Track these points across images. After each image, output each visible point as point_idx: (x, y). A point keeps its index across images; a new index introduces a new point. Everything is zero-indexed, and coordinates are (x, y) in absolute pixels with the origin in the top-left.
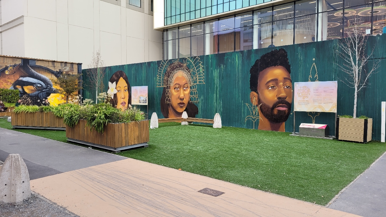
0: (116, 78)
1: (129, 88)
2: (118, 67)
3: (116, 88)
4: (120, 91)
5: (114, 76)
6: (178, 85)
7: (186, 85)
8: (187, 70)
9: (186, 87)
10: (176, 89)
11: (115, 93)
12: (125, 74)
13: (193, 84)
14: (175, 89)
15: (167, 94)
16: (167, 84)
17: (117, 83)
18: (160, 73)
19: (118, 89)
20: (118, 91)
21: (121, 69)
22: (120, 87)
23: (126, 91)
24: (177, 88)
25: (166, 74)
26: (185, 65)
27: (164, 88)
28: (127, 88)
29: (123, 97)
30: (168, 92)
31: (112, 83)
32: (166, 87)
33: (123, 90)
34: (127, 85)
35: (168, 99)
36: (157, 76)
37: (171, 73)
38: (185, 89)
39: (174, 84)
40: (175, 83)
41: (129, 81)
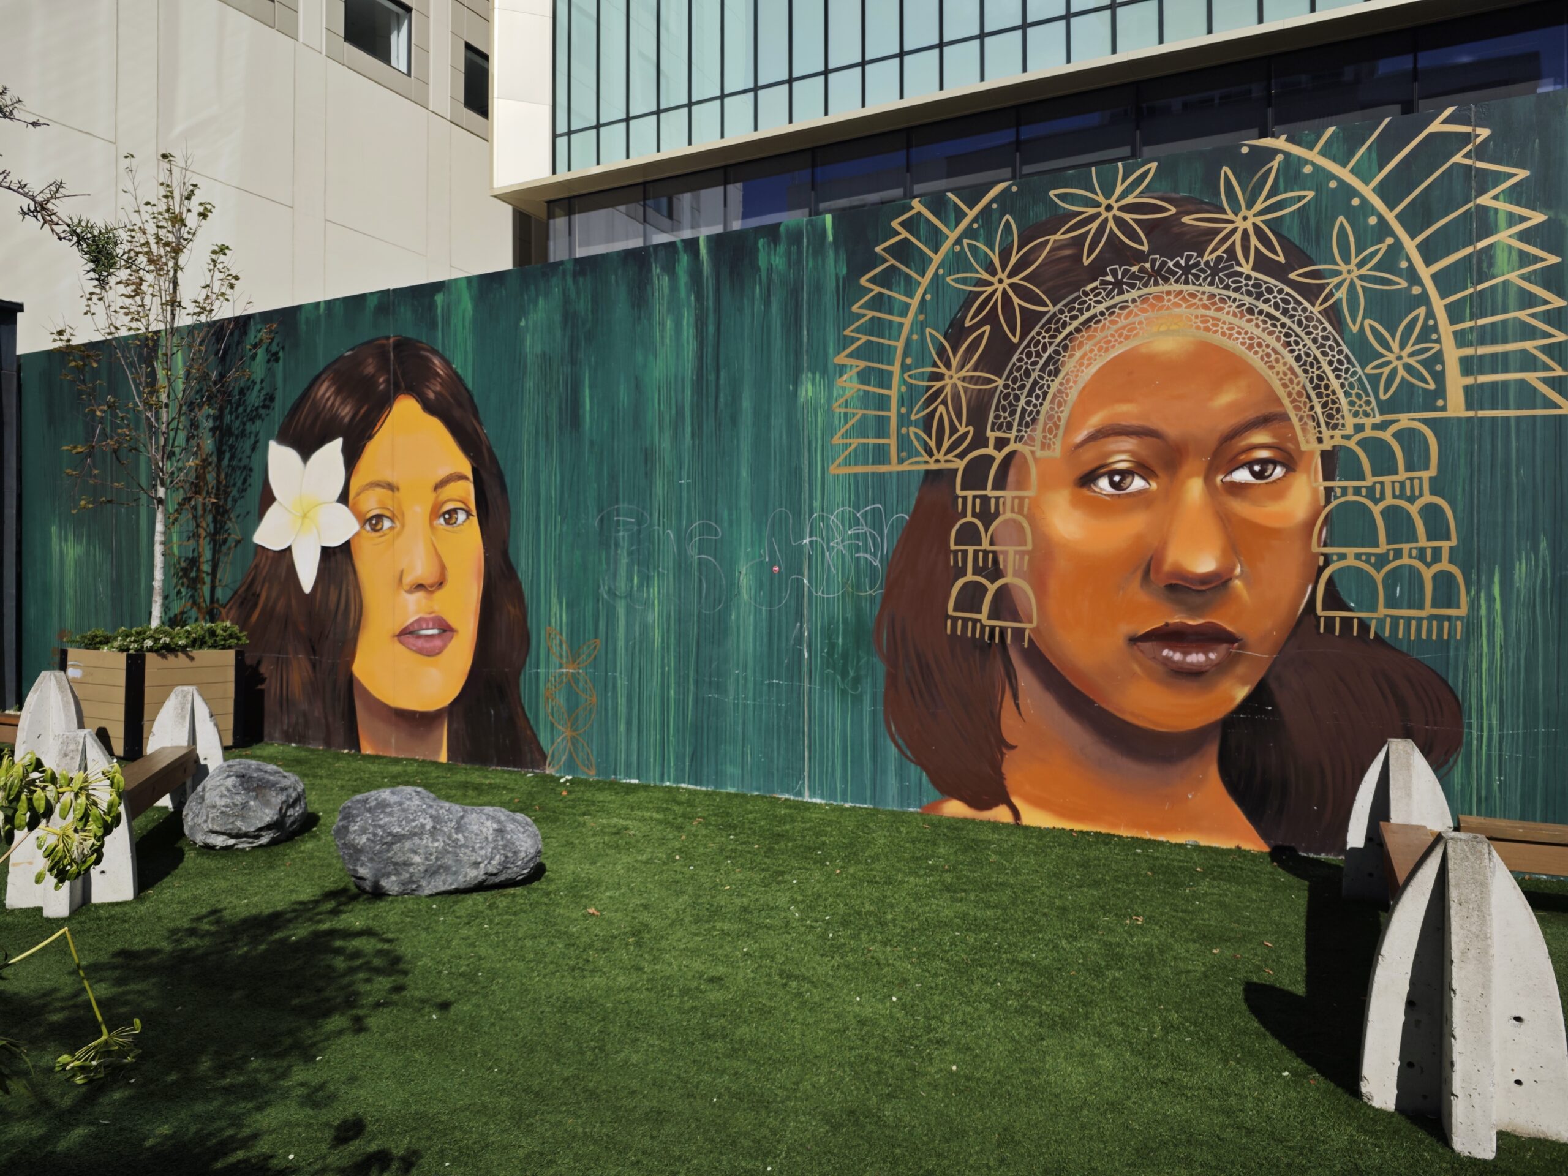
0: (346, 412)
1: (493, 492)
2: (372, 303)
3: (344, 498)
4: (387, 524)
5: (325, 391)
6: (1129, 443)
7: (1260, 437)
8: (1279, 272)
9: (1264, 454)
10: (1104, 483)
11: (335, 542)
12: (447, 363)
13: (1383, 426)
14: (1087, 479)
15: (969, 535)
16: (980, 441)
17: (351, 457)
18: (876, 327)
19: (371, 503)
20: (373, 522)
21: (404, 325)
22: (391, 487)
23: (462, 516)
24: (1124, 473)
25: (956, 333)
26: (1246, 220)
27: (936, 479)
28: (466, 490)
29: (421, 569)
30: (987, 516)
31: (306, 455)
32: (961, 465)
33: (417, 511)
34: (465, 467)
35: (992, 588)
36: (841, 359)
37: (1030, 319)
38: (1242, 476)
39: (1079, 437)
40: (1095, 421)
41: (489, 430)
